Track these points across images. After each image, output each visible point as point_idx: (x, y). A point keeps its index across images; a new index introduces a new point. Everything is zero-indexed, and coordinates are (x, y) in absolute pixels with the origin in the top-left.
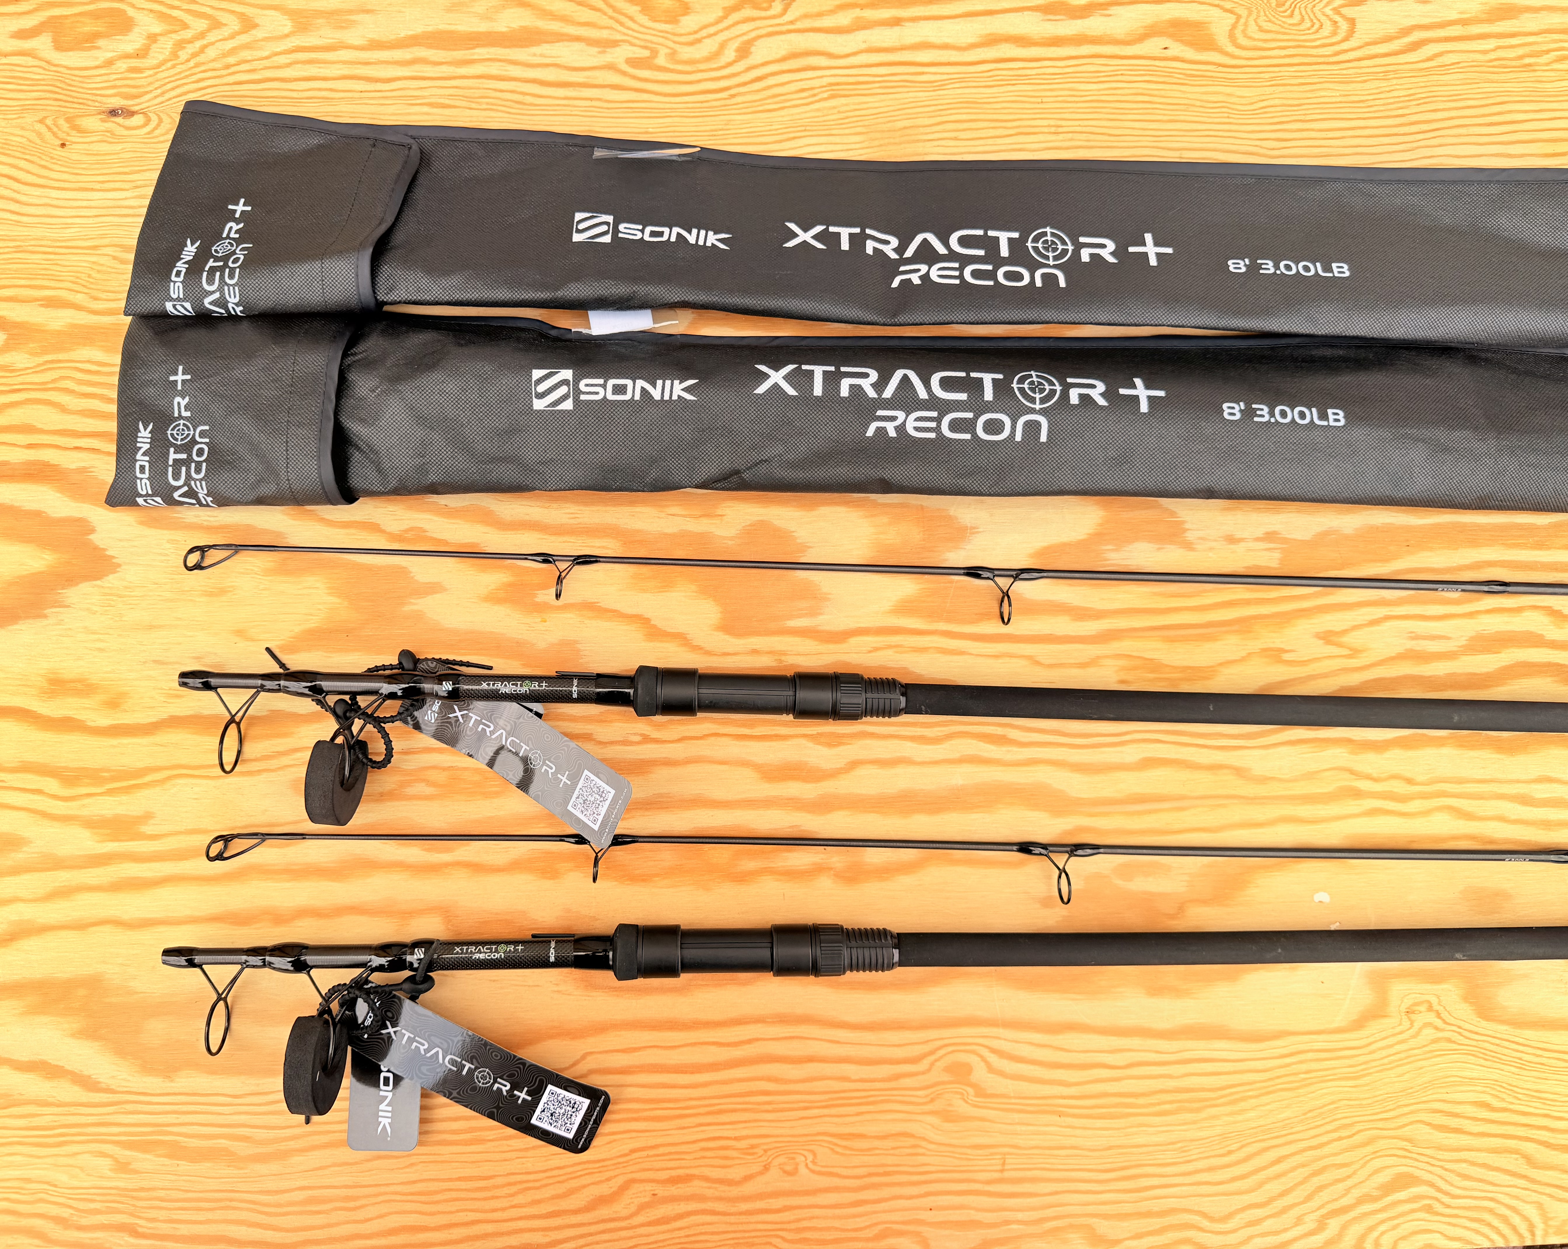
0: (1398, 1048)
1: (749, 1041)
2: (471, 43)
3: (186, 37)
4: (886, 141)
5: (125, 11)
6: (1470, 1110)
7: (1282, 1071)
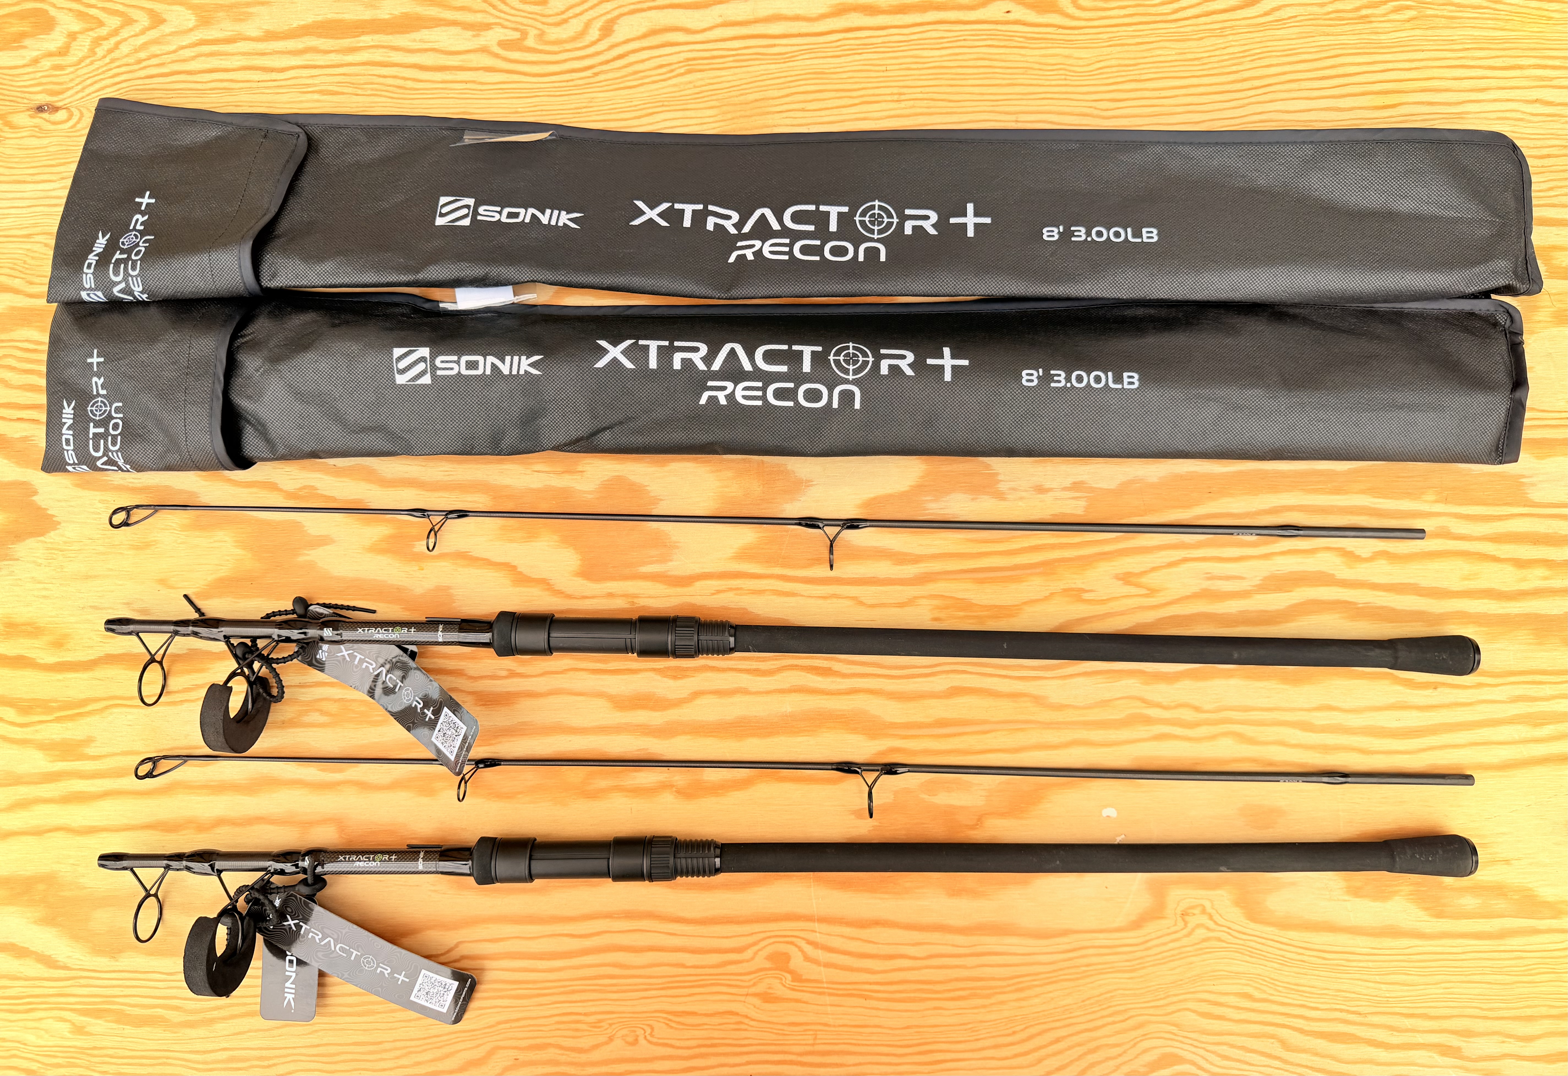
0: (1172, 945)
1: (598, 934)
2: (356, 31)
3: (102, 34)
4: (738, 114)
5: (47, 11)
6: (1232, 1000)
7: (1066, 964)
